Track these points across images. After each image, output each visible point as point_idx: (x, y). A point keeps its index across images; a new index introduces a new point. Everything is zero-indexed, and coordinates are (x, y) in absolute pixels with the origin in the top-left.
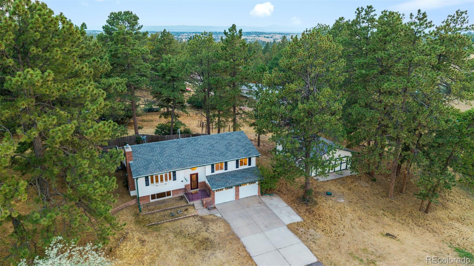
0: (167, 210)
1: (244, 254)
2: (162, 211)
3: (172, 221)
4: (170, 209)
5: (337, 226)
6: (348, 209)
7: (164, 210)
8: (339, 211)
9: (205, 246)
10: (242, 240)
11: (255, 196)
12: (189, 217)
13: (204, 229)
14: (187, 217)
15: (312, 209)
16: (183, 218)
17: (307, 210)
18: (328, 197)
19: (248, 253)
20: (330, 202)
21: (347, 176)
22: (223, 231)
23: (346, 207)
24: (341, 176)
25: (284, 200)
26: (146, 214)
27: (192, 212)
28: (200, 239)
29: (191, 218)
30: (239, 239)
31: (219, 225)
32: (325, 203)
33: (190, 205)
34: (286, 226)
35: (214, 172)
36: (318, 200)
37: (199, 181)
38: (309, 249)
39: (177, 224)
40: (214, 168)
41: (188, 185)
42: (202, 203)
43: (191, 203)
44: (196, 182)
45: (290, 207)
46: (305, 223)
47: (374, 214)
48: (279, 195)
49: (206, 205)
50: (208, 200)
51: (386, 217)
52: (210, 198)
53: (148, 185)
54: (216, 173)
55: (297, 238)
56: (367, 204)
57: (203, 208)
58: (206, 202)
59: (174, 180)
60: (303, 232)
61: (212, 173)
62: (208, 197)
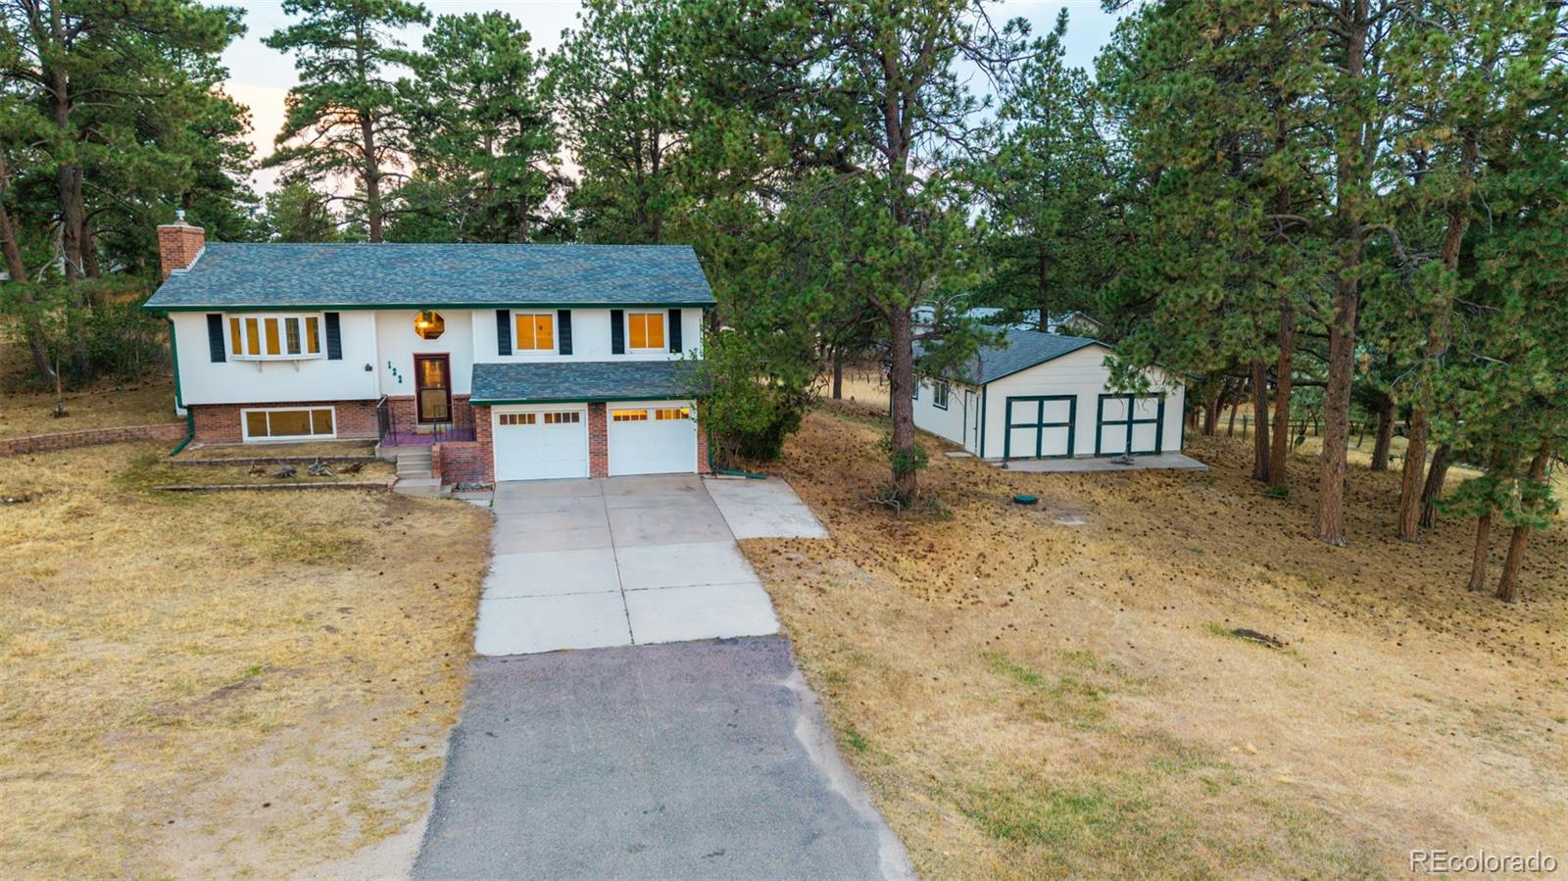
3: (269, 488)
5: (989, 581)
6: (1090, 548)
8: (1041, 547)
9: (319, 555)
11: (683, 475)
12: (348, 487)
14: (338, 487)
15: (911, 528)
17: (884, 526)
18: (1018, 509)
20: (1013, 523)
21: (1149, 470)
23: (1083, 540)
24: (1122, 467)
25: (797, 493)
26: (185, 463)
27: (374, 475)
29: (353, 492)
30: (491, 555)
32: (985, 523)
33: (382, 460)
34: (732, 542)
35: (510, 353)
36: (958, 512)
37: (456, 391)
38: (773, 600)
39: (280, 499)
40: (508, 332)
41: (408, 400)
42: (430, 458)
43: (390, 453)
44: (443, 394)
45: (805, 508)
46: (830, 546)
47: (1215, 572)
48: (791, 481)
49: (446, 469)
50: (464, 450)
51: (1267, 587)
52: (472, 444)
53: (223, 359)
54: (520, 356)
55: (751, 572)
56: (1194, 542)
57: (429, 472)
58: (443, 456)
59: (331, 357)
60: (795, 562)
61: (501, 353)
62: (463, 440)
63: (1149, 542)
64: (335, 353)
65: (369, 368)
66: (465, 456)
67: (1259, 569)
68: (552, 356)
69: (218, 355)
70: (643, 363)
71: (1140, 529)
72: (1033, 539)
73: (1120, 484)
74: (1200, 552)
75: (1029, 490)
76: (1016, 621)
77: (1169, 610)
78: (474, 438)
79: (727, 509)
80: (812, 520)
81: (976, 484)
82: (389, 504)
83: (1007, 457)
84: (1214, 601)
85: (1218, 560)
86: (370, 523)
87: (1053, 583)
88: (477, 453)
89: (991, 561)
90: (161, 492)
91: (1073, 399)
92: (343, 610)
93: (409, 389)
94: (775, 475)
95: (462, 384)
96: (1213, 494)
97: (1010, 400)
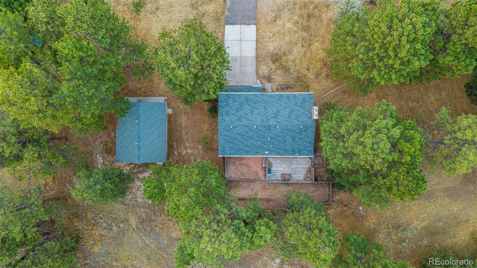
1: (259, 44)
9: (277, 57)
10: (255, 55)
13: (272, 70)
19: (257, 44)
22: (262, 66)
28: (277, 63)
31: (262, 72)
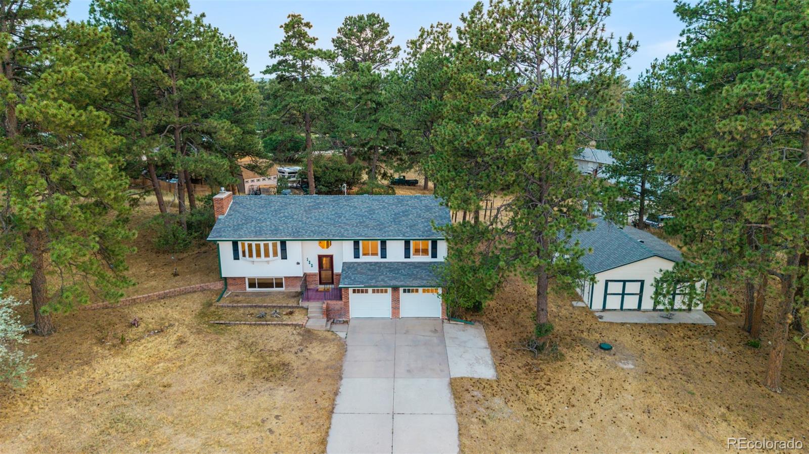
0: (260, 307)
1: (325, 404)
2: (251, 307)
3: (255, 324)
4: (265, 307)
5: (572, 410)
6: (632, 386)
7: (255, 306)
8: (607, 384)
9: (271, 373)
10: (344, 381)
11: (436, 319)
12: (287, 325)
14: (283, 325)
15: (541, 366)
16: (275, 325)
17: (528, 364)
18: (600, 353)
19: (333, 405)
20: (595, 364)
21: (680, 324)
22: (325, 359)
23: (630, 380)
24: (666, 321)
25: (488, 337)
26: (222, 306)
27: (298, 318)
28: (273, 362)
29: (289, 328)
30: (341, 378)
31: (326, 348)
32: (581, 363)
33: (302, 307)
34: (448, 380)
35: (359, 257)
36: (568, 354)
37: (335, 271)
38: (459, 430)
39: (259, 331)
40: (358, 249)
41: (314, 275)
42: (322, 308)
43: (305, 304)
44: (330, 272)
45: (489, 351)
46: (495, 385)
47: (697, 410)
48: (486, 327)
49: (328, 314)
50: (336, 304)
51: (725, 424)
52: (340, 302)
53: (238, 259)
54: (363, 259)
55: (453, 406)
56: (691, 387)
57: (322, 316)
58: (328, 308)
59: (282, 259)
60: (476, 399)
61: (355, 257)
62: (337, 300)
63: (665, 384)
64: (284, 257)
65: (298, 263)
66: (337, 307)
67: (723, 410)
68: (377, 259)
69: (236, 257)
70: (419, 263)
71: (663, 374)
72: (603, 377)
73: (661, 334)
74: (693, 394)
75: (609, 338)
76: (579, 444)
77: (664, 439)
78: (341, 299)
79: (452, 350)
80: (490, 362)
81: (582, 332)
82: (303, 336)
83: (604, 309)
84: (691, 433)
85: (701, 401)
86: (294, 350)
87: (605, 413)
88: (343, 306)
89: (577, 394)
90: (212, 325)
91: (642, 282)
92: (277, 417)
93: (315, 270)
94: (479, 321)
95: (338, 269)
96: (713, 345)
97: (607, 282)
